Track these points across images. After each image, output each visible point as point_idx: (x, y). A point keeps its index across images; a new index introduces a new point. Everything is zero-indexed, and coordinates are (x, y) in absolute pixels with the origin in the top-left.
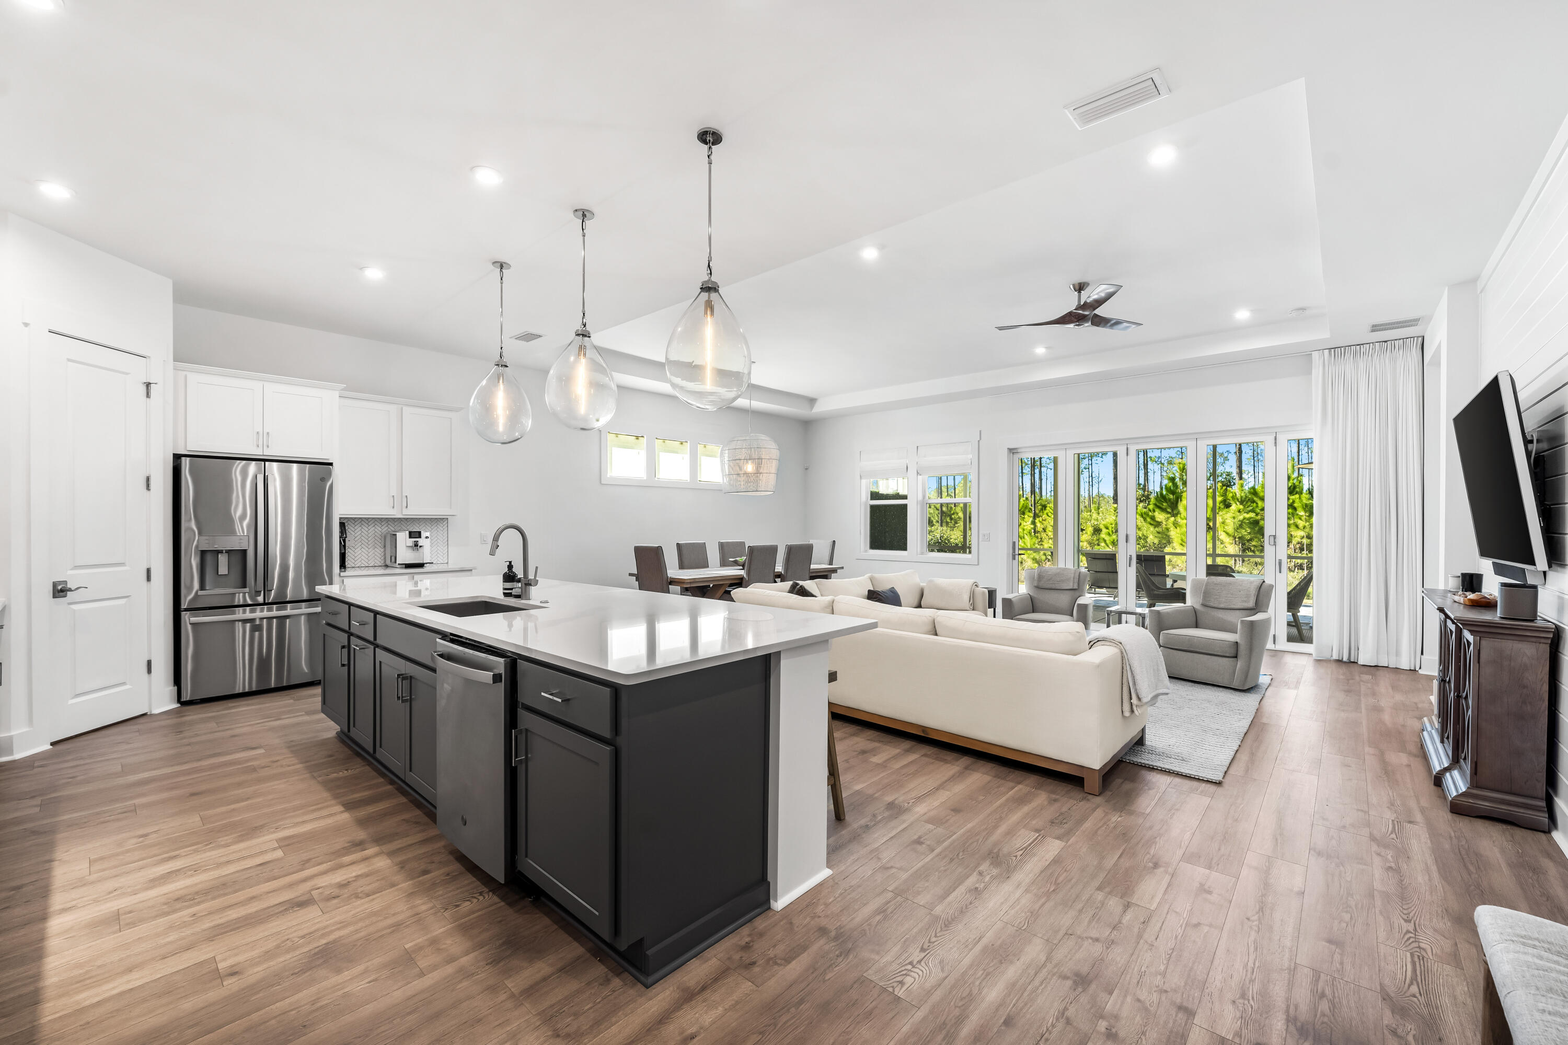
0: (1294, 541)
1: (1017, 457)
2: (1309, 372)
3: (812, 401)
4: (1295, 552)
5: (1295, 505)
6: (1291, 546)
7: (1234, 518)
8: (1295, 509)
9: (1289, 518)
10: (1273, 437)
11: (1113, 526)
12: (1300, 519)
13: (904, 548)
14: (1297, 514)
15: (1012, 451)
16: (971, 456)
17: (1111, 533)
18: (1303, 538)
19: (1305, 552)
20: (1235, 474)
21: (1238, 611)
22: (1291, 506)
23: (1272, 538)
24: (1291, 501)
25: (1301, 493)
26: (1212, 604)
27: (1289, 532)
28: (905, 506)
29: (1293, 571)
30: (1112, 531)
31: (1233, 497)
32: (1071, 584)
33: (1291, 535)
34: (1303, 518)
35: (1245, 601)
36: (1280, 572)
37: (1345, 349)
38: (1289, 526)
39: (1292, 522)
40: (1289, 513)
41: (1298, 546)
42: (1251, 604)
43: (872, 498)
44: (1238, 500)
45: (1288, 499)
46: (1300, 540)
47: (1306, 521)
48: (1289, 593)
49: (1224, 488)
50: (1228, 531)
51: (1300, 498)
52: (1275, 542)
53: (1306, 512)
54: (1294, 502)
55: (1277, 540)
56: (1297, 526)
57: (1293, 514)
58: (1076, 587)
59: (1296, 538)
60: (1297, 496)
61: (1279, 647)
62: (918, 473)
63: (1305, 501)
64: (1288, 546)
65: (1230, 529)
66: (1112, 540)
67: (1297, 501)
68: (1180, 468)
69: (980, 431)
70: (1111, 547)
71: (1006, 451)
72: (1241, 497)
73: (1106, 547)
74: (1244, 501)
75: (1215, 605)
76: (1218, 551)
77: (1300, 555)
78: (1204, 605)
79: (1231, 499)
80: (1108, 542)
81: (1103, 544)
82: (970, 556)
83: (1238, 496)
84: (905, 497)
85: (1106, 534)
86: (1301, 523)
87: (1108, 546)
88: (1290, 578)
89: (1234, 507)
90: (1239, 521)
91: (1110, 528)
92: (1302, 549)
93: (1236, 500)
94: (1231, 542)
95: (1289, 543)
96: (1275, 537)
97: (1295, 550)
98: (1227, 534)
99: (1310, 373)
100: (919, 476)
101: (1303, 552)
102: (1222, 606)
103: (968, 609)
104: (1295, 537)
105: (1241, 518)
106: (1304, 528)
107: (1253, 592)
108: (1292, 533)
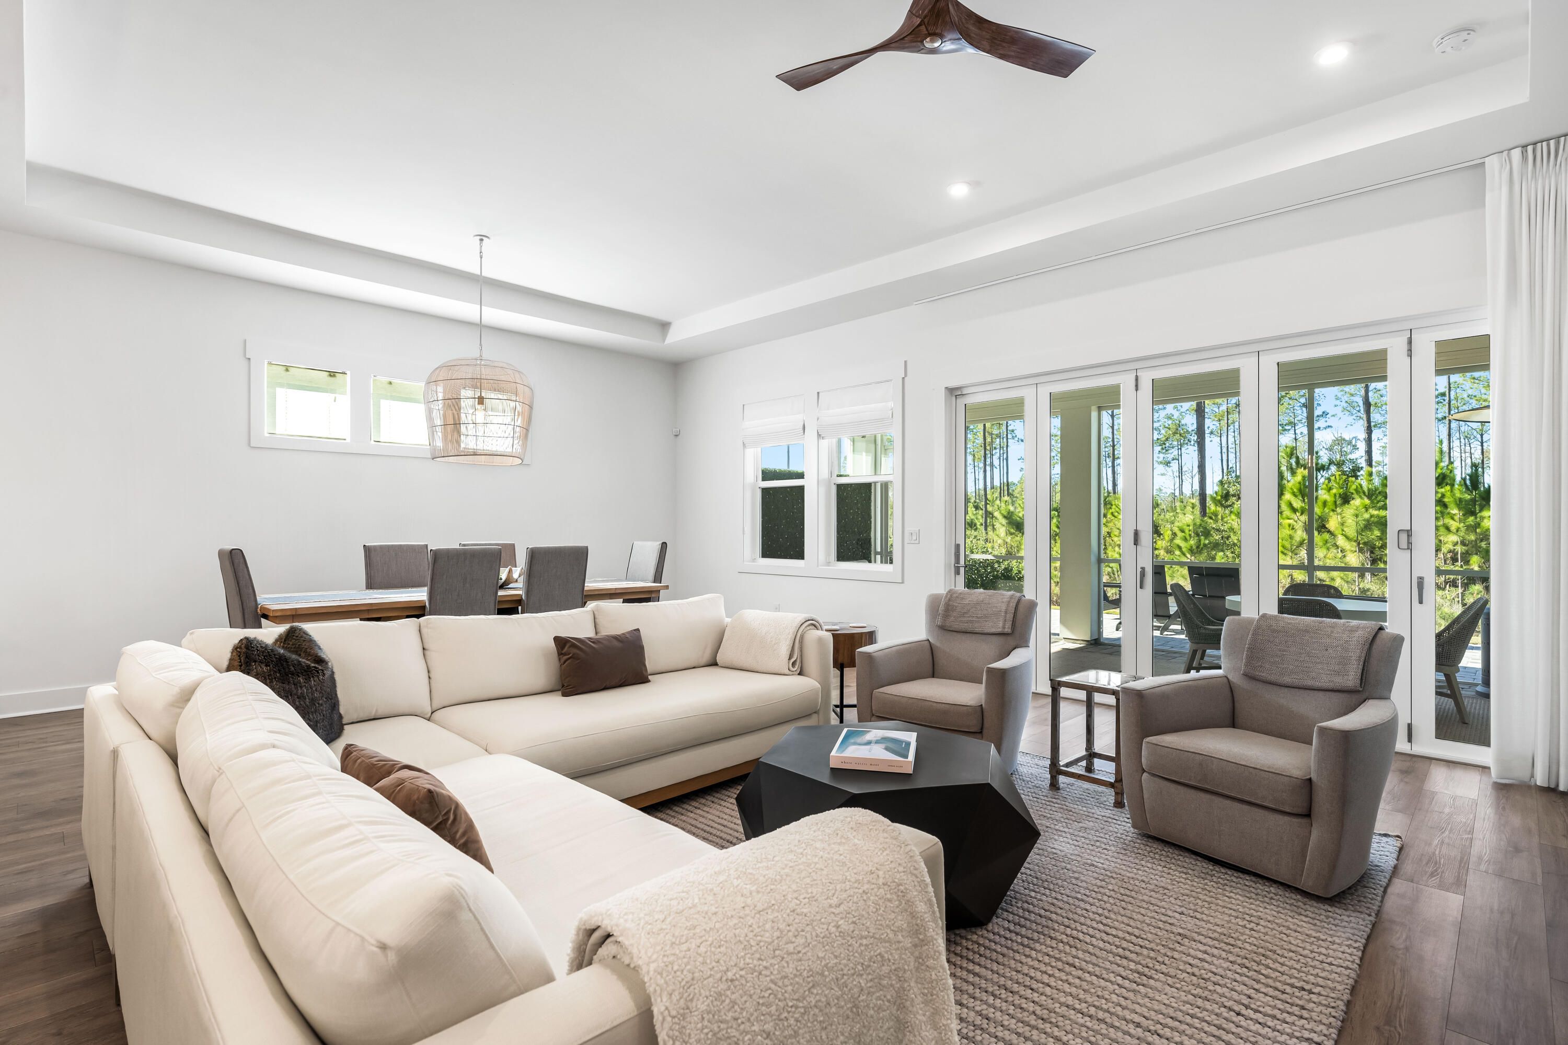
0: (1444, 549)
1: (961, 402)
2: (1478, 200)
3: (664, 326)
4: (1445, 563)
5: (1446, 500)
6: (1441, 555)
7: (1357, 516)
8: (1445, 506)
9: (1437, 519)
10: (1403, 340)
11: (1191, 528)
12: (1453, 519)
13: (800, 555)
14: (1449, 513)
15: (954, 392)
16: (893, 404)
17: (1188, 538)
18: (1456, 544)
19: (1459, 563)
20: (1362, 463)
21: (1321, 694)
22: (1441, 502)
23: (1404, 537)
24: (1440, 495)
25: (1452, 485)
26: (1264, 675)
27: (1437, 536)
28: (801, 489)
29: (1444, 589)
30: (1190, 535)
31: (1356, 490)
32: (1001, 624)
33: (1440, 541)
34: (1456, 518)
35: (1338, 673)
36: (1421, 602)
37: (1557, 144)
38: (1437, 528)
39: (1440, 523)
40: (1436, 512)
41: (1449, 556)
42: (1351, 679)
43: (764, 479)
44: (1364, 493)
45: (1437, 492)
46: (1452, 548)
47: (1460, 521)
48: (1439, 636)
49: (1344, 477)
50: (1348, 534)
51: (1452, 491)
52: (1409, 543)
53: (1460, 509)
54: (1443, 496)
55: (1414, 539)
56: (1448, 529)
57: (1442, 513)
58: (1008, 630)
59: (1447, 545)
60: (1448, 488)
61: (1418, 749)
62: (819, 435)
63: (1458, 495)
64: (1437, 555)
65: (1351, 531)
66: (1189, 547)
67: (1448, 494)
68: (1286, 454)
69: (906, 362)
70: (1189, 556)
71: (942, 393)
72: (1369, 490)
73: (1182, 556)
74: (1373, 495)
75: (1272, 678)
76: (1316, 563)
77: (1451, 567)
78: (1249, 676)
79: (1354, 492)
80: (1184, 550)
81: (1177, 552)
82: (888, 568)
83: (1366, 489)
84: (801, 476)
85: (1181, 538)
86: (1454, 525)
87: (1184, 554)
88: (1438, 599)
89: (1357, 502)
90: (1364, 520)
91: (1187, 531)
92: (1454, 560)
93: (1362, 494)
94: (1354, 549)
95: (1437, 551)
96: (1409, 533)
97: (1445, 561)
98: (1347, 538)
99: (1482, 204)
100: (821, 441)
101: (1456, 564)
102: (1287, 680)
103: (787, 672)
104: (1445, 544)
105: (1367, 516)
106: (1457, 531)
107: (1355, 655)
108: (1441, 538)
